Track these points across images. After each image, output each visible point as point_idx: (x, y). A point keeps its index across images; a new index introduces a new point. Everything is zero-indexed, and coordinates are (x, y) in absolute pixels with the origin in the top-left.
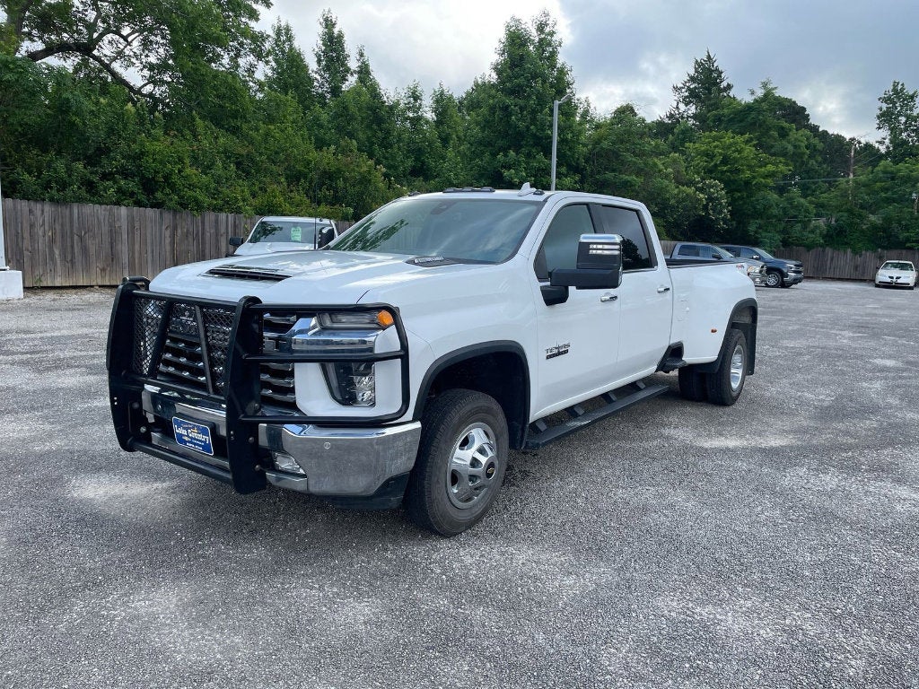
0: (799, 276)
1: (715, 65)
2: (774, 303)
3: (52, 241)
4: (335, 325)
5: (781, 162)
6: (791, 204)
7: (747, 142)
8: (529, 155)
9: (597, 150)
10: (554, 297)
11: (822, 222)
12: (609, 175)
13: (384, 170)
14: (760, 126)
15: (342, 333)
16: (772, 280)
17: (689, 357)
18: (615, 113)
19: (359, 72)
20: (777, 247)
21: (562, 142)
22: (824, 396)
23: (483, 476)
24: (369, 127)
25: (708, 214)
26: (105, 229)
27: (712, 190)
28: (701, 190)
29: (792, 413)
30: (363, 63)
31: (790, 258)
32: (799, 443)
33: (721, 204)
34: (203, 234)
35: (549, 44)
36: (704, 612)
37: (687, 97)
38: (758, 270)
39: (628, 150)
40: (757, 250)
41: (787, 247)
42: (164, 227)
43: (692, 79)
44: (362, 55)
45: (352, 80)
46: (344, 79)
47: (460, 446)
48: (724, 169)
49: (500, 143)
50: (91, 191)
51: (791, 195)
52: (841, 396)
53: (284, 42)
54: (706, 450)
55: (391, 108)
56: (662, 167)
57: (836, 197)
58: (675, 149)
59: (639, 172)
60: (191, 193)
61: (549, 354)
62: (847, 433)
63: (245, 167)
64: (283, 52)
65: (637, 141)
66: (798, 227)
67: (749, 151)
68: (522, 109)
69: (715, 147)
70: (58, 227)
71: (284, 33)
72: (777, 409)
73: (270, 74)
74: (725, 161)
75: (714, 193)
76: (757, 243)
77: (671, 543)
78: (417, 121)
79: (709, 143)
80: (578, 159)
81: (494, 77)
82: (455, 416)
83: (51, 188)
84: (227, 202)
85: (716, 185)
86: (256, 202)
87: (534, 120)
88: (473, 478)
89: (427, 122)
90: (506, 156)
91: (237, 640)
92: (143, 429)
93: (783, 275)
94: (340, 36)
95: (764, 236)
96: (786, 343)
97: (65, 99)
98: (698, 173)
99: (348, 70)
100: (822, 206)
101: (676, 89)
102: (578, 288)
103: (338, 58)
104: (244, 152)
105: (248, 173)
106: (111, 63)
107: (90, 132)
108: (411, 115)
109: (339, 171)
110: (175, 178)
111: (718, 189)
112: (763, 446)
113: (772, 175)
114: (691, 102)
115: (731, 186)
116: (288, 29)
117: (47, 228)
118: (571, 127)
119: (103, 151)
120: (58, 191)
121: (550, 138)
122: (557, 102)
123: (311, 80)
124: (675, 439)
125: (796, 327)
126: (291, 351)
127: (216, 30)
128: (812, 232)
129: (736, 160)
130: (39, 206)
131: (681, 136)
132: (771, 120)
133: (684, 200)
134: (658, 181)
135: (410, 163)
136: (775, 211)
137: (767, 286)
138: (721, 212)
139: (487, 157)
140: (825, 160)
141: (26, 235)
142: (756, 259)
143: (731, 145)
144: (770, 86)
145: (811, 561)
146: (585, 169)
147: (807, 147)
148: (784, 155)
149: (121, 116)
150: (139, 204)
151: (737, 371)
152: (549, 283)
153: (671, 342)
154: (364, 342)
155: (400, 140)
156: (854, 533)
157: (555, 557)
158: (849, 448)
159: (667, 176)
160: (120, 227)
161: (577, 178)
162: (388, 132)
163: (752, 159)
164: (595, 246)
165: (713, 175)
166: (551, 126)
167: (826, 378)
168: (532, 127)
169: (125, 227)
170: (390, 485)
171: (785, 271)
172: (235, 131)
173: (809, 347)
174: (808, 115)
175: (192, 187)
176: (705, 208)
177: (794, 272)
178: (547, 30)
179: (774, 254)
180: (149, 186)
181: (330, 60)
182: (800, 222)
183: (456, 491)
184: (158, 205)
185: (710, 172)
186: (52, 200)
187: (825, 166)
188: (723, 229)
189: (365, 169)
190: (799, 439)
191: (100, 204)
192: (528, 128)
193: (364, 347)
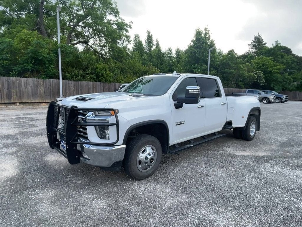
0: (287, 99)
1: (261, 37)
2: (277, 108)
3: (74, 90)
4: (99, 115)
5: (281, 65)
6: (285, 78)
7: (270, 59)
8: (201, 65)
9: (222, 63)
10: (178, 106)
11: (295, 83)
12: (226, 70)
13: (160, 71)
14: (275, 55)
15: (102, 117)
16: (278, 101)
17: (234, 125)
18: (228, 52)
19: (156, 45)
20: (280, 91)
21: (211, 61)
22: (284, 139)
23: (149, 162)
24: (157, 59)
25: (258, 81)
26: (87, 87)
27: (259, 74)
28: (256, 74)
29: (271, 144)
30: (157, 42)
31: (285, 94)
32: (270, 155)
33: (262, 78)
34: (111, 89)
35: (208, 34)
36: (212, 216)
37: (252, 47)
38: (273, 98)
39: (232, 63)
40: (273, 92)
41: (283, 91)
42: (101, 87)
43: (254, 42)
44: (157, 40)
45: (154, 47)
46: (152, 47)
47: (142, 152)
48: (263, 68)
49: (193, 62)
50: (84, 78)
51: (285, 75)
52: (290, 139)
53: (137, 38)
54: (237, 155)
55: (163, 54)
56: (243, 67)
57: (300, 75)
58: (248, 62)
59: (235, 69)
60: (108, 78)
61: (177, 124)
62: (289, 152)
63: (123, 71)
64: (137, 41)
65: (235, 60)
66: (287, 85)
67: (271, 62)
68: (199, 52)
69: (260, 61)
70: (75, 87)
71: (137, 36)
72: (266, 142)
73: (133, 47)
74: (263, 65)
75: (260, 75)
76: (273, 89)
77: (211, 188)
78: (170, 57)
79: (259, 60)
80: (216, 66)
81: (192, 44)
82: (140, 143)
83: (74, 77)
84: (117, 80)
85: (260, 72)
86: (125, 80)
87: (203, 55)
88: (146, 163)
89: (173, 57)
90: (194, 65)
91: (60, 210)
92: (57, 143)
93: (281, 99)
94: (152, 36)
95: (276, 87)
96: (277, 121)
97: (77, 55)
98: (255, 69)
99: (153, 45)
100: (296, 78)
101: (249, 45)
102: (186, 103)
103: (151, 41)
104: (123, 67)
105: (124, 73)
106: (92, 45)
107: (84, 63)
108: (169, 56)
109: (147, 71)
110: (104, 74)
111: (261, 73)
112: (257, 155)
113: (279, 69)
114: (253, 48)
115: (265, 72)
116: (138, 35)
117: (73, 87)
118: (214, 56)
119: (87, 68)
120: (76, 78)
121: (208, 60)
122: (210, 50)
123: (144, 48)
124: (227, 151)
125: (282, 115)
126: (86, 122)
127: (116, 36)
128: (292, 86)
129: (267, 65)
130: (71, 82)
131: (250, 58)
132: (278, 53)
133: (250, 77)
134: (241, 72)
135: (168, 69)
136: (279, 80)
137: (276, 102)
138: (262, 80)
139: (189, 66)
140: (297, 64)
141: (68, 89)
142: (273, 94)
143: (265, 60)
144: (279, 43)
145: (259, 199)
146: (218, 68)
147: (291, 61)
148: (283, 63)
149: (92, 59)
150: (95, 81)
151: (253, 130)
152: (177, 102)
153: (227, 121)
154: (106, 120)
155: (165, 62)
156: (280, 190)
157: (170, 190)
158: (288, 157)
159: (244, 70)
160: (90, 87)
161: (216, 71)
162: (162, 61)
163: (272, 64)
164: (191, 90)
165: (259, 69)
166: (208, 57)
167: (287, 133)
168: (202, 57)
169: (91, 87)
170: (116, 164)
171: (282, 98)
172: (121, 62)
173: (284, 122)
174: (292, 51)
175: (108, 76)
176: (257, 79)
177: (285, 98)
178: (207, 30)
179: (279, 93)
180: (98, 76)
181: (149, 42)
182: (288, 83)
183: (140, 167)
184: (100, 81)
185: (258, 68)
186: (74, 80)
187: (297, 66)
188: (262, 85)
189: (154, 70)
190: (270, 153)
191: (86, 81)
192: (201, 57)
193: (106, 121)
